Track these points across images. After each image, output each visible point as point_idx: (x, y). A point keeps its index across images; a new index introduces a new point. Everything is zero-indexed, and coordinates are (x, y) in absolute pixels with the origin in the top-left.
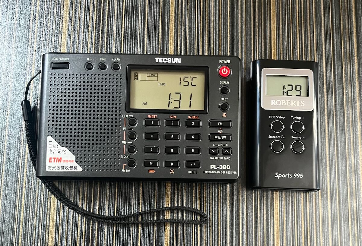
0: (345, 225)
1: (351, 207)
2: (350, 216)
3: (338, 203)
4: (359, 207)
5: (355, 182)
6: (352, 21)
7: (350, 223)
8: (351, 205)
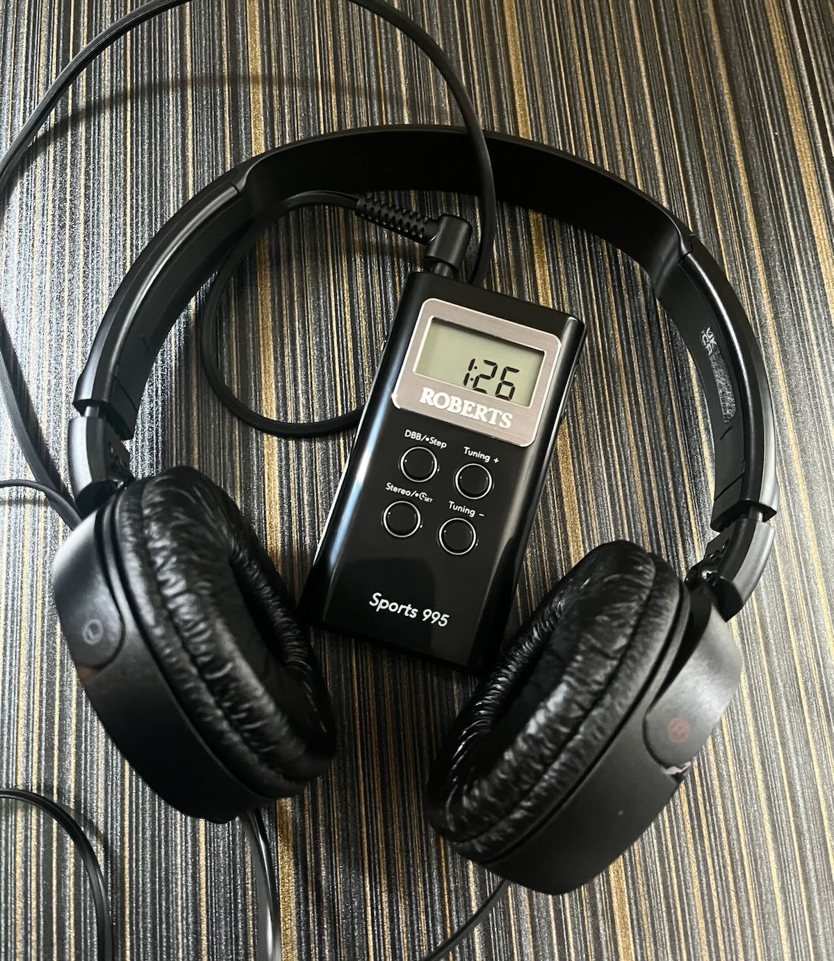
0: (792, 713)
1: (801, 662)
2: (801, 686)
3: (763, 653)
4: (823, 659)
5: (804, 587)
6: (735, 161)
7: (806, 708)
8: (801, 654)
